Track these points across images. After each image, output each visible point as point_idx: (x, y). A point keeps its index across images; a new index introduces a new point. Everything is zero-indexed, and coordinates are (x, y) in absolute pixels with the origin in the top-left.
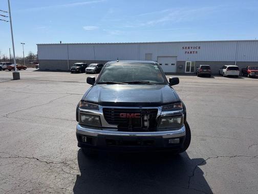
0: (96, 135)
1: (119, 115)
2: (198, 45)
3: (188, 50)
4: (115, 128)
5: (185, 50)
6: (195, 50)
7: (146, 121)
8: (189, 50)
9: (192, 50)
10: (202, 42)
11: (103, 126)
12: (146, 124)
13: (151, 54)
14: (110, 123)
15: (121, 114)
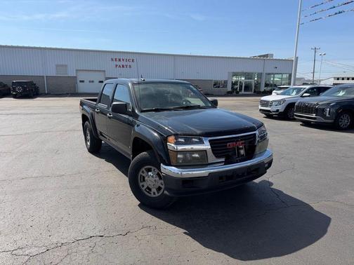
0: (207, 175)
1: (226, 146)
2: (131, 57)
3: (118, 63)
4: (222, 162)
5: (115, 63)
6: (128, 63)
7: (242, 149)
8: (121, 63)
9: (125, 63)
10: (136, 53)
11: (210, 162)
12: (242, 152)
13: (66, 66)
14: (217, 157)
15: (228, 144)
